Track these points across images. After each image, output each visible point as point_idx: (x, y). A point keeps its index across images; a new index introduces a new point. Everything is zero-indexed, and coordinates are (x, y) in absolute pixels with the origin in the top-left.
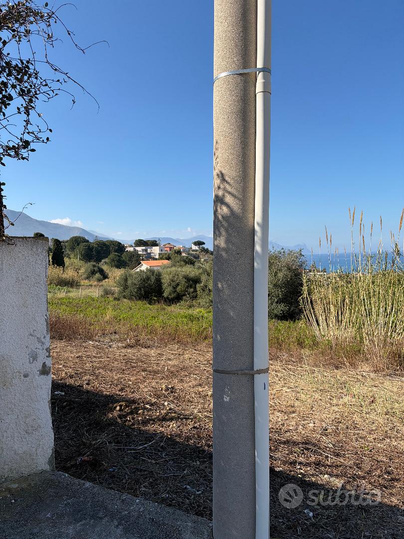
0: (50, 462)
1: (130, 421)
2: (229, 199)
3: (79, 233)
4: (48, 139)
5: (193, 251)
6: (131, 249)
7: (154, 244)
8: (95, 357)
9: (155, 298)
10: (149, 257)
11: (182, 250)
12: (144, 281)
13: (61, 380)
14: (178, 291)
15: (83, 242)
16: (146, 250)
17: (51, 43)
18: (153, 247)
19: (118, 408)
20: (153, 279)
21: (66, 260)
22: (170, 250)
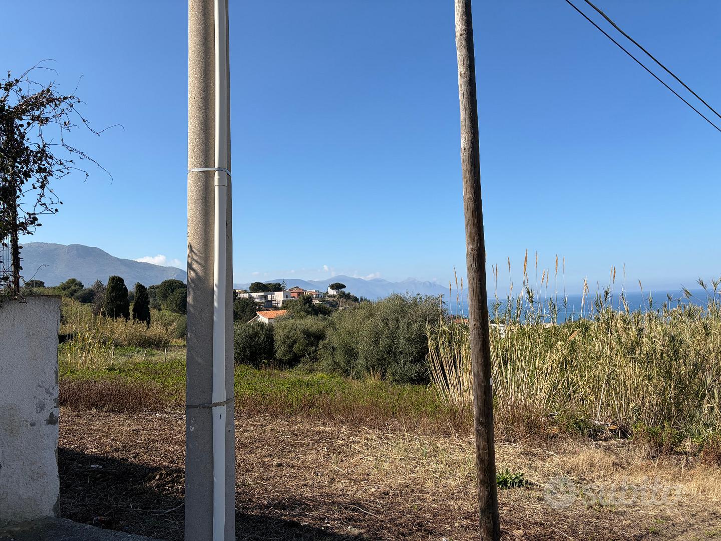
0: (55, 509)
1: (168, 490)
2: (195, 266)
3: (175, 275)
4: (56, 210)
5: (330, 296)
6: (246, 296)
7: (277, 288)
8: (156, 430)
9: (266, 361)
10: (270, 306)
11: (314, 296)
12: (250, 338)
13: (103, 454)
14: (295, 351)
15: (179, 288)
16: (266, 297)
17: (68, 128)
18: (275, 293)
19: (157, 477)
20: (262, 335)
21: (154, 313)
22: (299, 295)
